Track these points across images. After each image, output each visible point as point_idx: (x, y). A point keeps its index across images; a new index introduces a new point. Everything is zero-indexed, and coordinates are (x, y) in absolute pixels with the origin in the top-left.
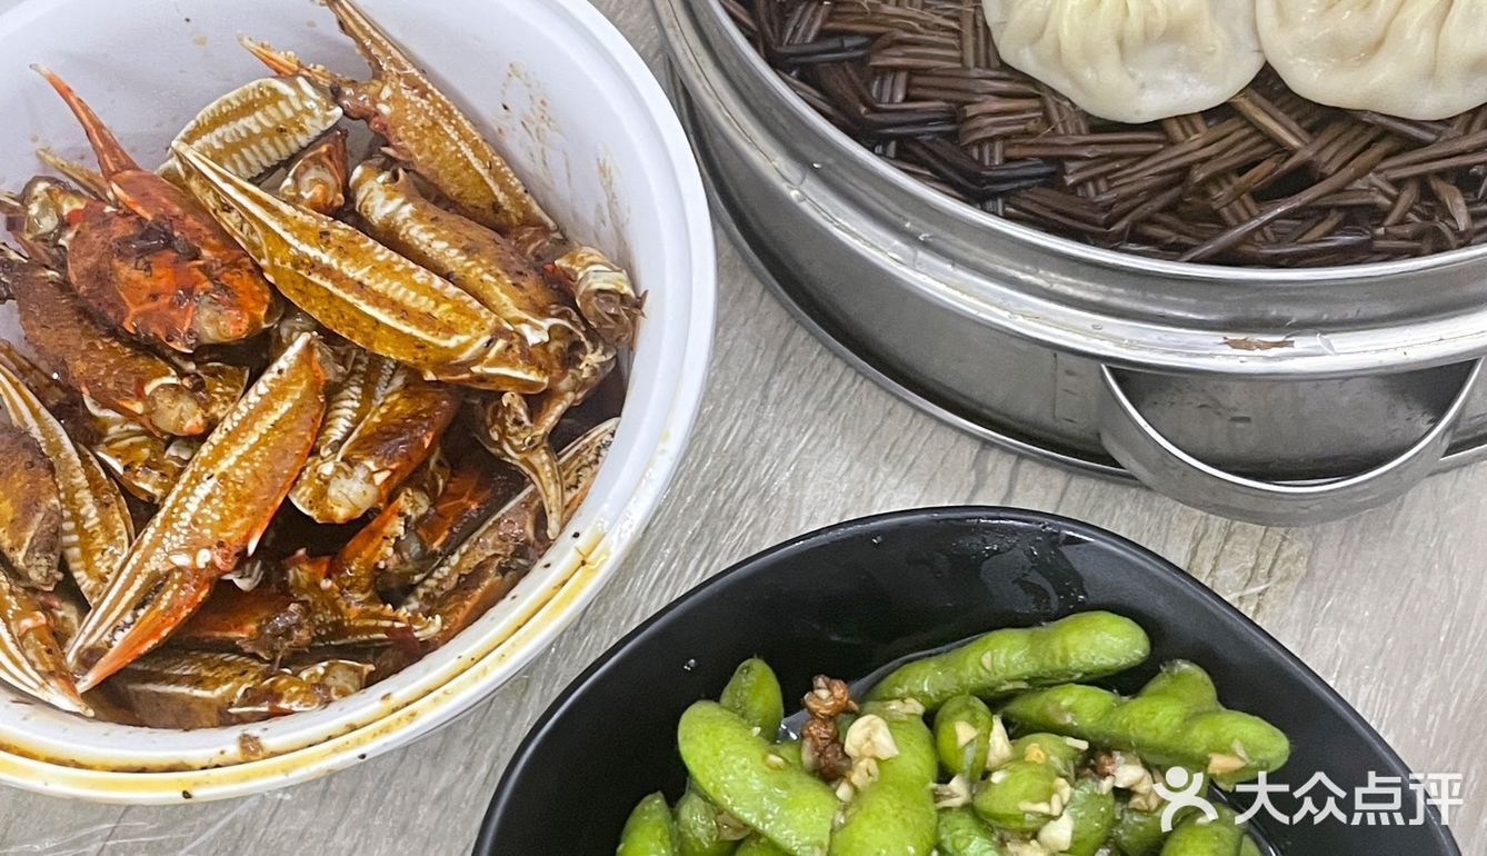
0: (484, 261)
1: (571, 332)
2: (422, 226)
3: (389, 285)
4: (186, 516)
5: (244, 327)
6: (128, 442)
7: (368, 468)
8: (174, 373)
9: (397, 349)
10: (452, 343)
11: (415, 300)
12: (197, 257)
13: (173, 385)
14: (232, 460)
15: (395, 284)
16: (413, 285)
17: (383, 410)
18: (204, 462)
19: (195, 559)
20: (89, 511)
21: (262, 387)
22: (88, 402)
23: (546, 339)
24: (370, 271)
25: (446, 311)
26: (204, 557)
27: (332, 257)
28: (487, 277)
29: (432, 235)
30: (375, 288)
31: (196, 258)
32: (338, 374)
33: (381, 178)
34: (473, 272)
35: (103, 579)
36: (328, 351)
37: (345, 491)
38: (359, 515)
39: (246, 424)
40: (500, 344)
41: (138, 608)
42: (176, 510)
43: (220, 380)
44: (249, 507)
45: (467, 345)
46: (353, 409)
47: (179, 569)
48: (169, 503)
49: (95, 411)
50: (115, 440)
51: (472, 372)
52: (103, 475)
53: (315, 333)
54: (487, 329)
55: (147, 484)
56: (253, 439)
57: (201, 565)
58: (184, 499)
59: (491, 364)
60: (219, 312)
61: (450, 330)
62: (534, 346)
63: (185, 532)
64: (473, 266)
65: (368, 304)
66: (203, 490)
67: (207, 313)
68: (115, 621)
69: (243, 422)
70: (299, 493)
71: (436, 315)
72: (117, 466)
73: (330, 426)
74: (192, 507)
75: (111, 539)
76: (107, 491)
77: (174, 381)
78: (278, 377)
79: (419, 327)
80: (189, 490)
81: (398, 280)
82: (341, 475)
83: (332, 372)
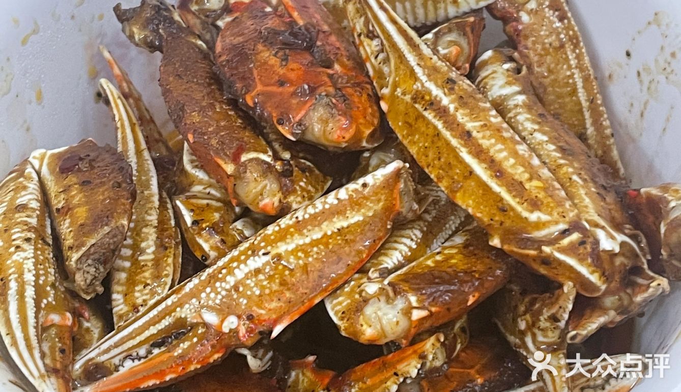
0: (576, 165)
1: (637, 256)
2: (529, 116)
3: (494, 145)
4: (231, 280)
5: (348, 136)
6: (205, 202)
7: (410, 303)
8: (270, 153)
9: (477, 205)
10: (534, 217)
11: (513, 166)
12: (330, 66)
13: (266, 163)
14: (291, 247)
15: (499, 146)
16: (515, 154)
17: (438, 258)
18: (266, 239)
19: (222, 321)
20: (149, 247)
21: (343, 193)
22: (186, 158)
23: (617, 250)
24: (482, 126)
25: (537, 187)
26: (231, 322)
27: (452, 102)
28: (575, 177)
29: (536, 127)
30: (481, 141)
31: (328, 67)
32: (411, 209)
33: (507, 66)
34: (565, 169)
35: (135, 308)
36: (411, 185)
37: (380, 313)
38: (383, 341)
39: (316, 220)
40: (575, 236)
41: (155, 345)
42: (224, 271)
43: (306, 177)
44: (288, 294)
45: (545, 225)
46: (410, 248)
47: (206, 325)
48: (220, 263)
49: (188, 167)
50: (195, 197)
51: (541, 251)
52: (173, 222)
53: (407, 165)
54: (567, 219)
55: (206, 244)
56: (317, 235)
57: (226, 329)
58: (235, 264)
59: (562, 250)
60: (332, 115)
61: (535, 205)
62: (604, 251)
63: (224, 293)
64: (566, 165)
65: (470, 153)
66: (256, 262)
67: (320, 112)
68: (130, 349)
69: (314, 217)
70: (335, 302)
71: (527, 186)
72: (188, 218)
73: (386, 255)
74: (240, 274)
75: (157, 277)
76: (169, 237)
77: (268, 159)
78: (360, 189)
79: (509, 191)
80: (243, 257)
81: (503, 144)
82: (383, 299)
83: (407, 206)
